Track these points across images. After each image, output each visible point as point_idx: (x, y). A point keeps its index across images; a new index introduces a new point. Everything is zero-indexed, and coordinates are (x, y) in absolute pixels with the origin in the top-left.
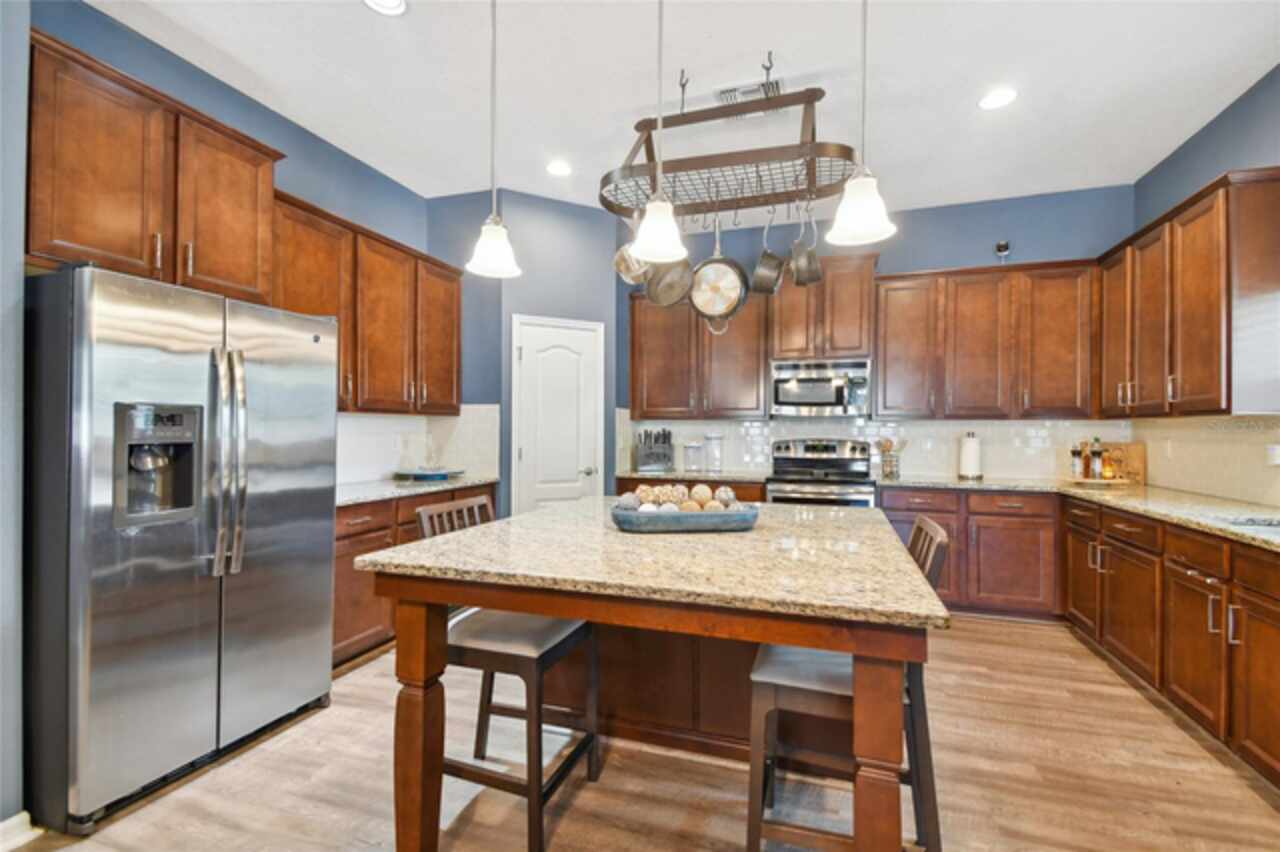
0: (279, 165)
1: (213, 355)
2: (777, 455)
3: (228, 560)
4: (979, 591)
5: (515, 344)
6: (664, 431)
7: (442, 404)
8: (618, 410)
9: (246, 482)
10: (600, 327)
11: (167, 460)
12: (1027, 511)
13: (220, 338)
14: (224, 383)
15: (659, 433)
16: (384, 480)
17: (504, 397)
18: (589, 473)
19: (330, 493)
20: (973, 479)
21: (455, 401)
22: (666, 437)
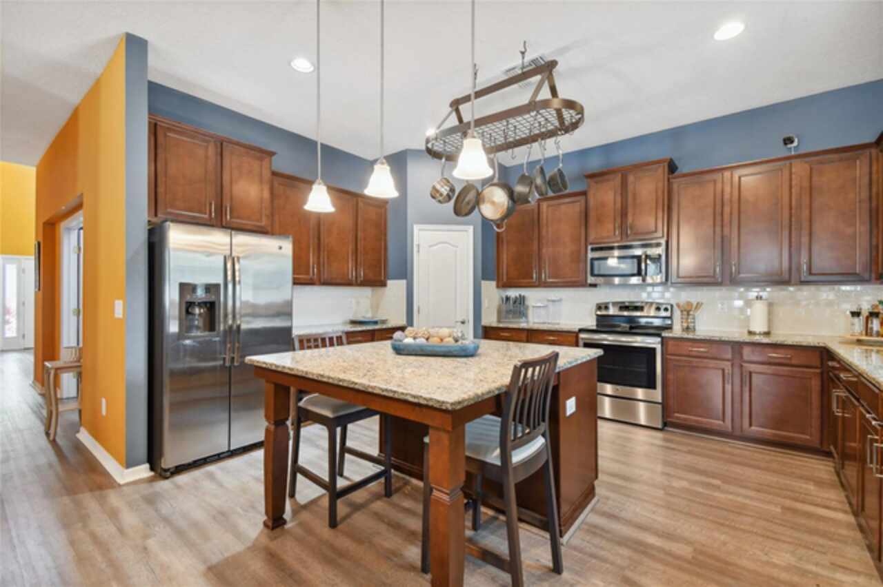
0: (274, 158)
1: (225, 257)
2: (599, 313)
3: (233, 359)
4: (751, 425)
5: (415, 243)
6: (520, 296)
7: (376, 281)
8: (483, 282)
9: (241, 322)
10: (471, 229)
11: (205, 309)
12: (794, 362)
13: (229, 247)
14: (229, 273)
15: (516, 297)
16: (345, 323)
17: (408, 276)
18: (463, 323)
19: (288, 330)
20: (760, 334)
21: (383, 278)
22: (521, 301)
